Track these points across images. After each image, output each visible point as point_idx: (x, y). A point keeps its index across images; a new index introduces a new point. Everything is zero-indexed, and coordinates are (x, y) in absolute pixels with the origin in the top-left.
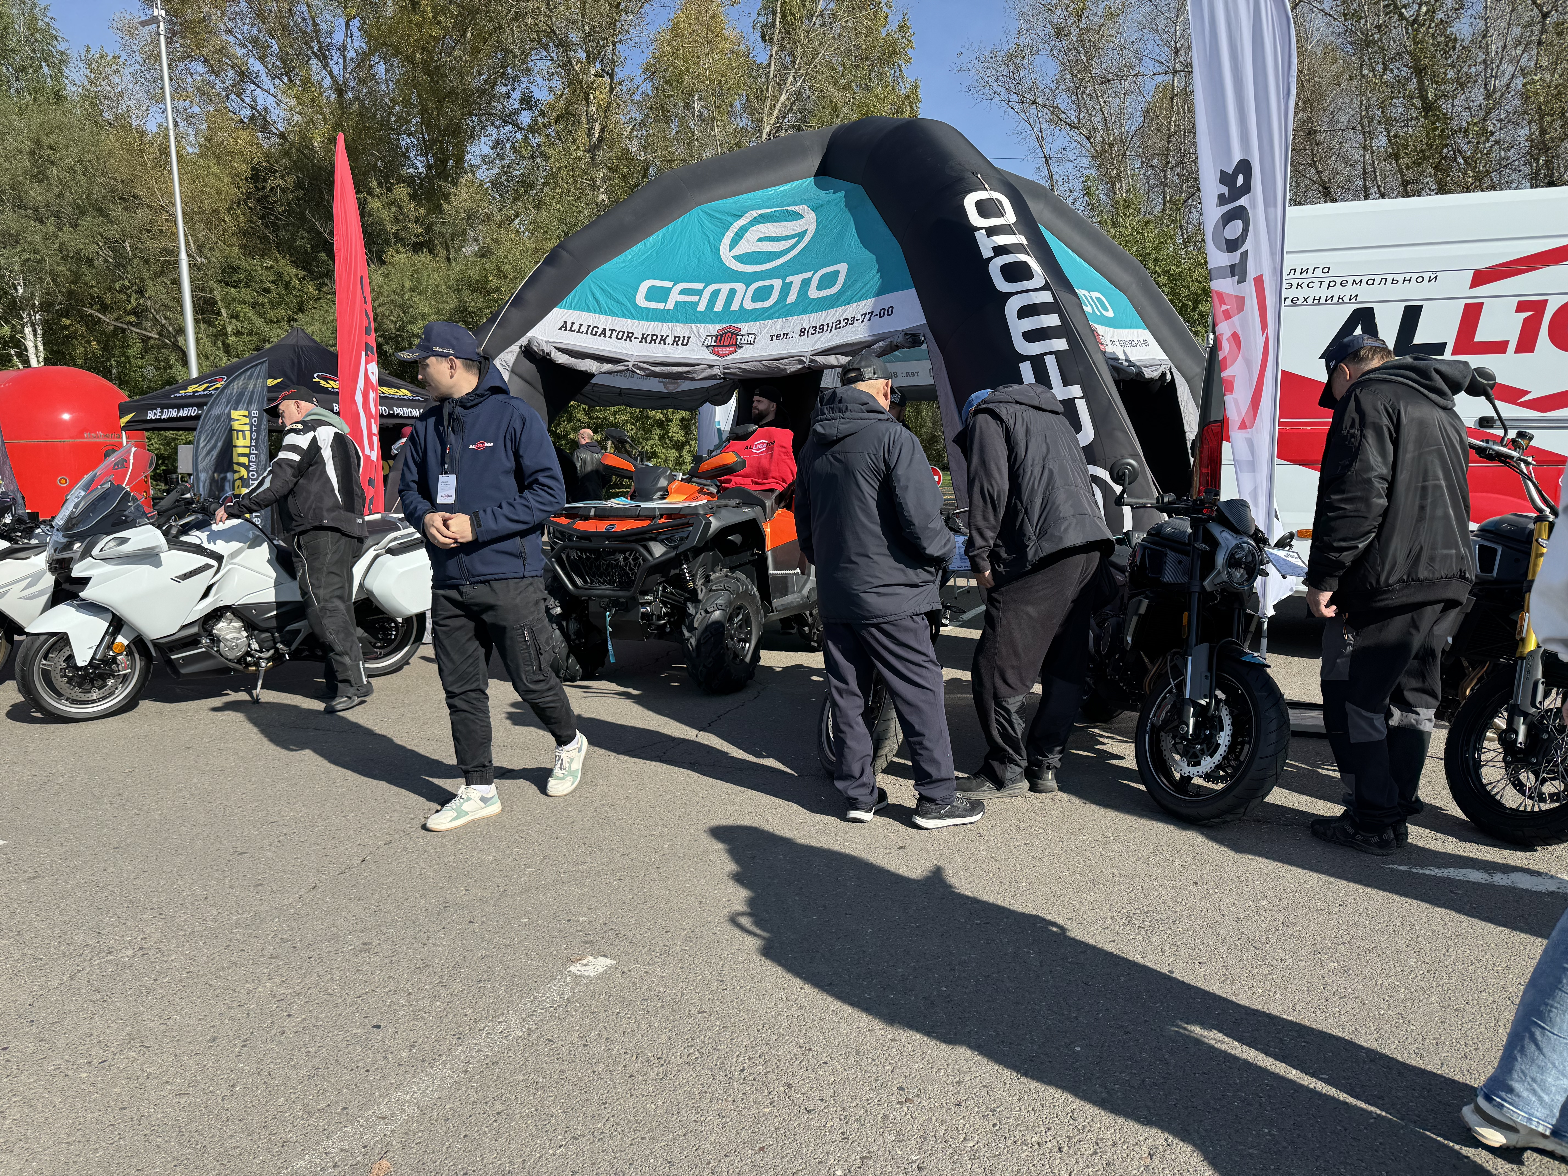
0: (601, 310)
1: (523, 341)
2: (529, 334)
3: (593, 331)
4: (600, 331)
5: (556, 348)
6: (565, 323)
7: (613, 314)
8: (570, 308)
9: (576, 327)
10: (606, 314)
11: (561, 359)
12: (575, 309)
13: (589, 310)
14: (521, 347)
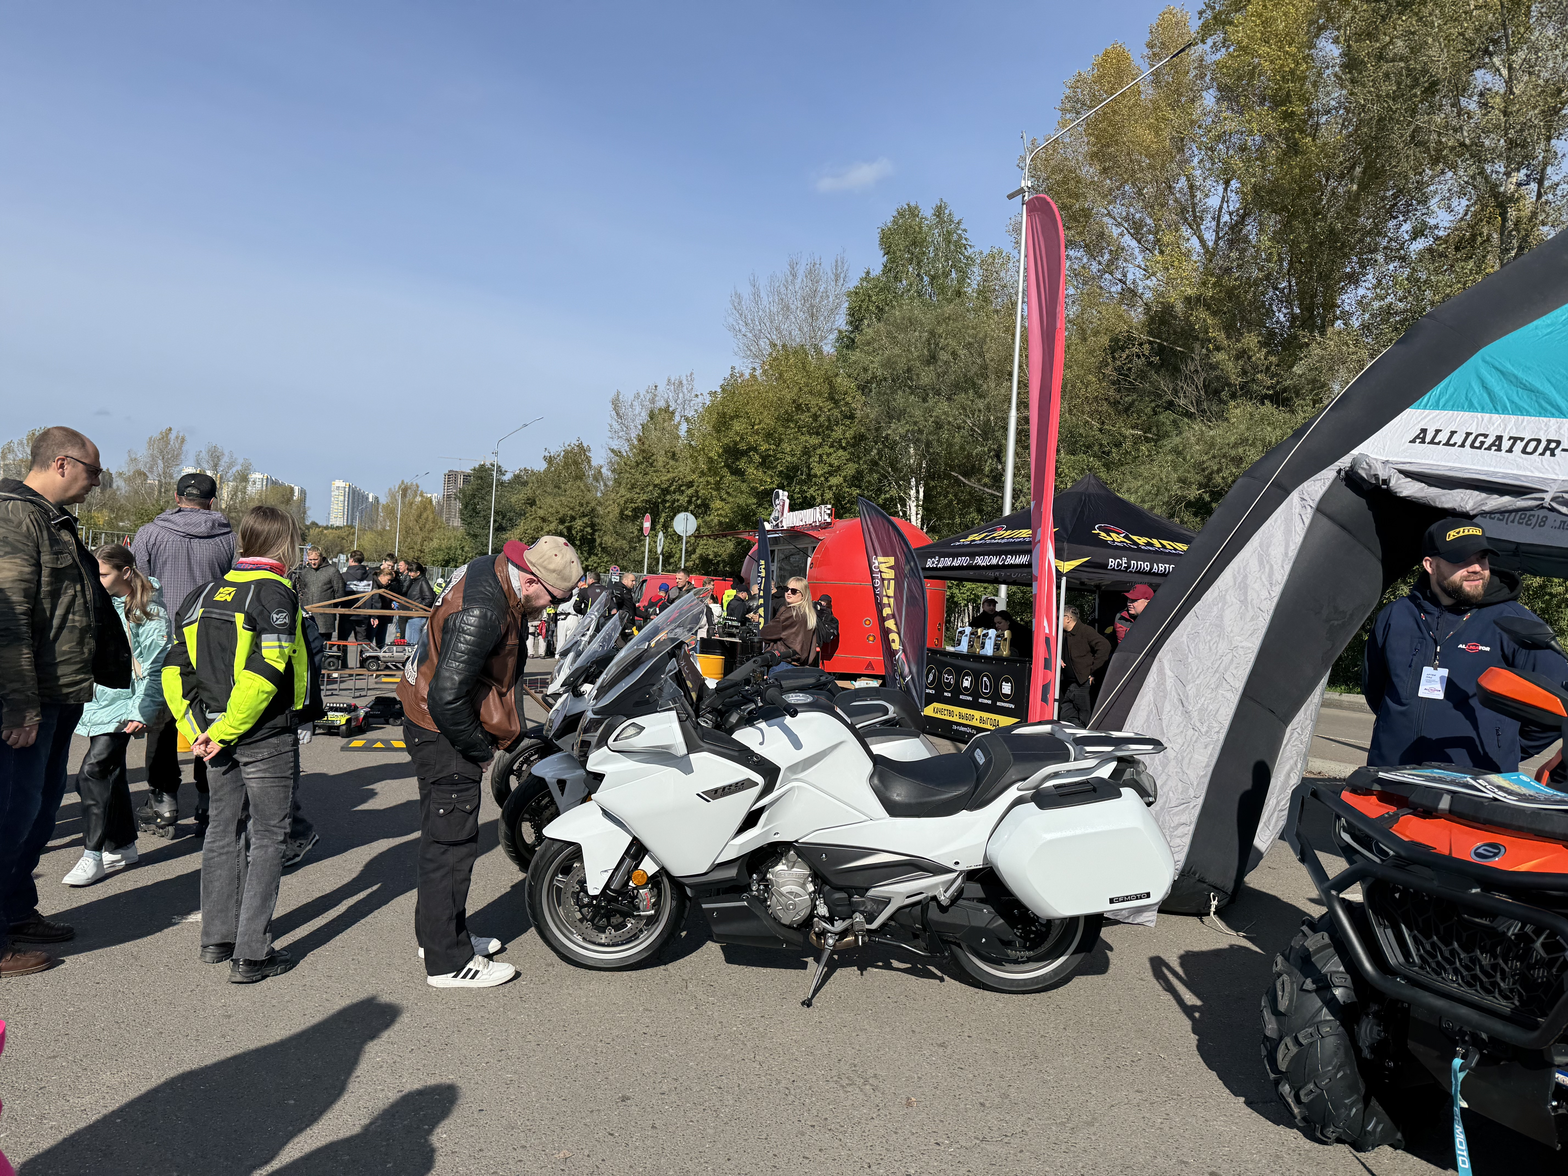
0: (1496, 406)
1: (1344, 462)
2: (1355, 452)
3: (1476, 442)
4: (1489, 441)
5: (1401, 472)
6: (1424, 431)
7: (1519, 410)
8: (1436, 406)
9: (1443, 437)
10: (1505, 411)
11: (1408, 489)
12: (1444, 408)
13: (1471, 408)
14: (1339, 472)
